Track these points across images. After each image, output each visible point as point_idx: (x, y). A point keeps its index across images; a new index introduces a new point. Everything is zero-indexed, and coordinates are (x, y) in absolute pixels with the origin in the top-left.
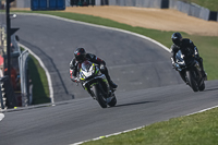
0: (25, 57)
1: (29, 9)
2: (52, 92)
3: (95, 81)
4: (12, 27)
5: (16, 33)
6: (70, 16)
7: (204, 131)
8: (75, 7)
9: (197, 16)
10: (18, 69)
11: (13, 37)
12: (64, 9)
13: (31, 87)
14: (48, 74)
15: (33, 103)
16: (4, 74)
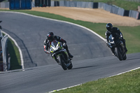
0: (5, 40)
1: (8, 9)
2: (22, 62)
3: (60, 53)
6: (34, 13)
7: (120, 87)
8: (38, 7)
9: (116, 13)
10: (1, 48)
13: (9, 59)
14: (20, 50)
15: (10, 69)
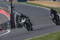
0: (16, 15)
1: (17, 1)
4: (12, 6)
6: (28, 3)
11: (13, 9)
12: (27, 1)
16: (11, 19)
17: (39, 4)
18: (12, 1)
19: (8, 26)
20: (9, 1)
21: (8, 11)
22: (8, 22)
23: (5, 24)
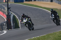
0: (12, 16)
1: (14, 2)
2: (20, 25)
3: (28, 23)
4: (9, 7)
5: (10, 9)
6: (25, 4)
8: (26, 2)
10: (11, 19)
11: (9, 10)
12: (23, 2)
13: (14, 24)
15: (15, 28)
16: (7, 20)
17: (36, 5)
18: (9, 2)
19: (4, 27)
20: (6, 2)
21: (4, 12)
22: (4, 23)
23: (1, 25)
